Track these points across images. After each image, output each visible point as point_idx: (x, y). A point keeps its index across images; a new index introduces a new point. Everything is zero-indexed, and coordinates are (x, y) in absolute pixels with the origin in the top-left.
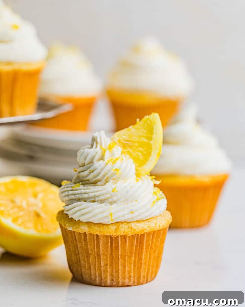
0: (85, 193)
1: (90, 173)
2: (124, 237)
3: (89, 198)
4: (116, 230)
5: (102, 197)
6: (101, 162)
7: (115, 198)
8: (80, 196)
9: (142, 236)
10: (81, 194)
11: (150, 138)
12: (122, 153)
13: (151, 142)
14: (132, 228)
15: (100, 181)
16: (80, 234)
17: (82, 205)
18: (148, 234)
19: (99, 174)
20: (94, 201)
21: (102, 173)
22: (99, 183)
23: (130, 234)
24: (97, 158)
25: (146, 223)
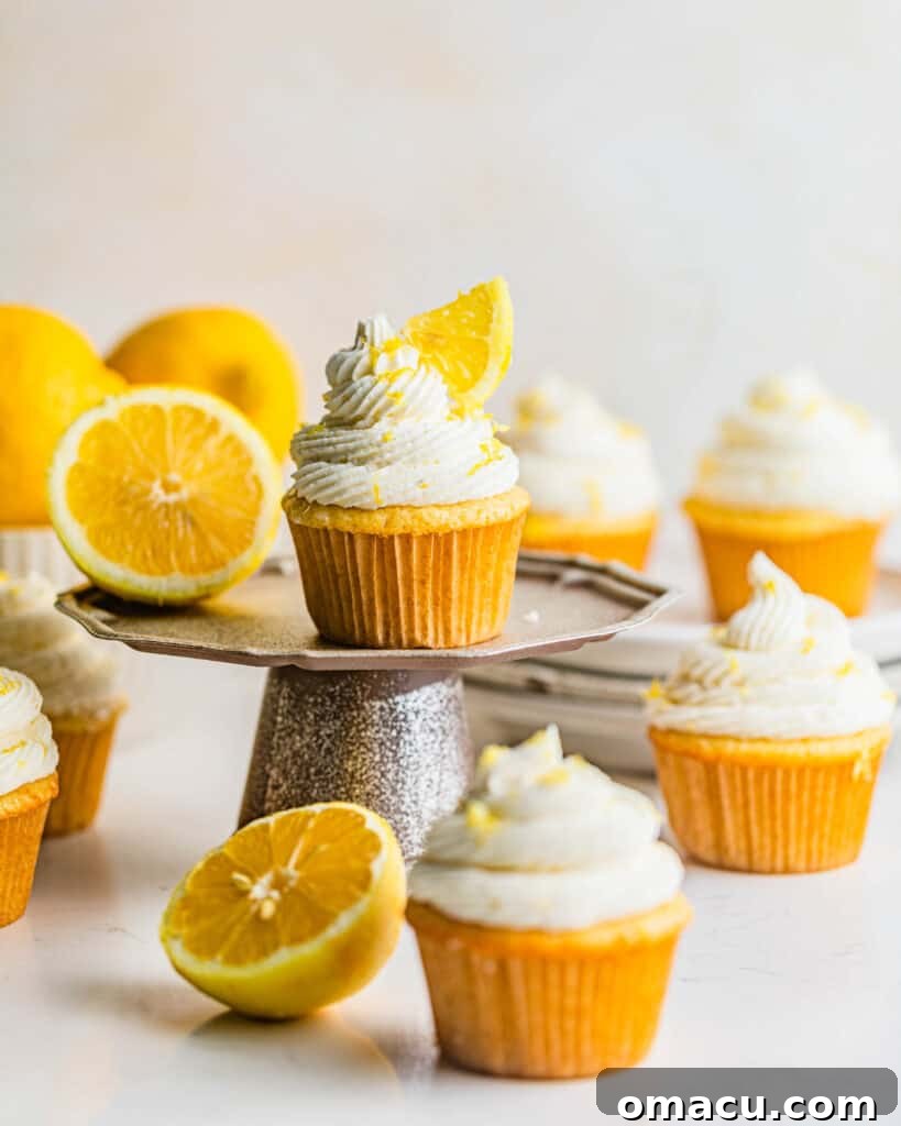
0: (329, 444)
1: (344, 402)
2: (407, 538)
3: (336, 454)
4: (387, 524)
5: (362, 453)
6: (367, 378)
7: (388, 456)
8: (319, 451)
9: (448, 536)
10: (322, 446)
11: (486, 330)
12: (421, 360)
13: (488, 339)
14: (421, 520)
15: (361, 418)
16: (317, 531)
17: (320, 468)
18: (463, 533)
19: (360, 402)
20: (345, 461)
21: (366, 402)
22: (360, 423)
23: (418, 532)
24: (358, 370)
25: (459, 510)
